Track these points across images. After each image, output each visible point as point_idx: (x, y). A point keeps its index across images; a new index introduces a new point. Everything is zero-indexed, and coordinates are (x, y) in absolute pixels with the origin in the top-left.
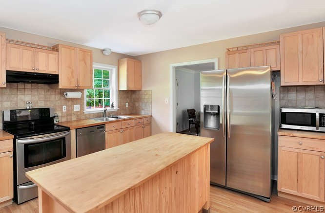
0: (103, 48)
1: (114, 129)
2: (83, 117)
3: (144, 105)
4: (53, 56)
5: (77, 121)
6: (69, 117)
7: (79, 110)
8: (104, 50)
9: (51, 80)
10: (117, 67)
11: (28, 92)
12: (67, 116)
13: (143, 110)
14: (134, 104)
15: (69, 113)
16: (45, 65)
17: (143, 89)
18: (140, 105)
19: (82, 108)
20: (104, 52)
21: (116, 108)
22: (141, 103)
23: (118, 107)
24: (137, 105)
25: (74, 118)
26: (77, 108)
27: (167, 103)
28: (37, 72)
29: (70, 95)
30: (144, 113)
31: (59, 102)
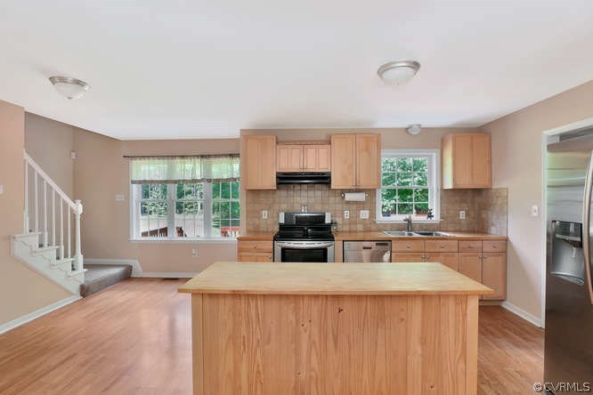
0: (407, 126)
1: (409, 250)
2: (373, 227)
3: (495, 217)
4: (323, 150)
5: (364, 232)
6: (352, 226)
7: (367, 217)
8: (407, 129)
9: (323, 179)
10: (439, 150)
11: (304, 193)
12: (350, 224)
13: (492, 225)
14: (480, 214)
15: (353, 221)
16: (314, 162)
17: (495, 187)
18: (490, 216)
19: (373, 215)
20: (409, 130)
21: (436, 218)
22: (489, 213)
23: (441, 218)
24: (484, 216)
25: (360, 227)
26: (364, 214)
27: (535, 214)
28: (305, 171)
29: (349, 197)
30: (494, 231)
31: (340, 205)
